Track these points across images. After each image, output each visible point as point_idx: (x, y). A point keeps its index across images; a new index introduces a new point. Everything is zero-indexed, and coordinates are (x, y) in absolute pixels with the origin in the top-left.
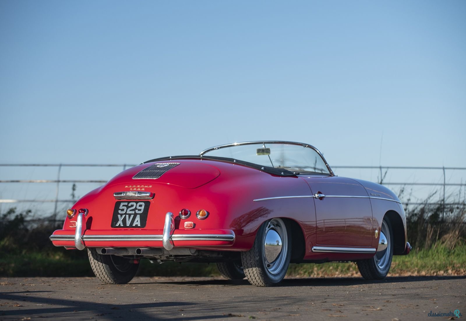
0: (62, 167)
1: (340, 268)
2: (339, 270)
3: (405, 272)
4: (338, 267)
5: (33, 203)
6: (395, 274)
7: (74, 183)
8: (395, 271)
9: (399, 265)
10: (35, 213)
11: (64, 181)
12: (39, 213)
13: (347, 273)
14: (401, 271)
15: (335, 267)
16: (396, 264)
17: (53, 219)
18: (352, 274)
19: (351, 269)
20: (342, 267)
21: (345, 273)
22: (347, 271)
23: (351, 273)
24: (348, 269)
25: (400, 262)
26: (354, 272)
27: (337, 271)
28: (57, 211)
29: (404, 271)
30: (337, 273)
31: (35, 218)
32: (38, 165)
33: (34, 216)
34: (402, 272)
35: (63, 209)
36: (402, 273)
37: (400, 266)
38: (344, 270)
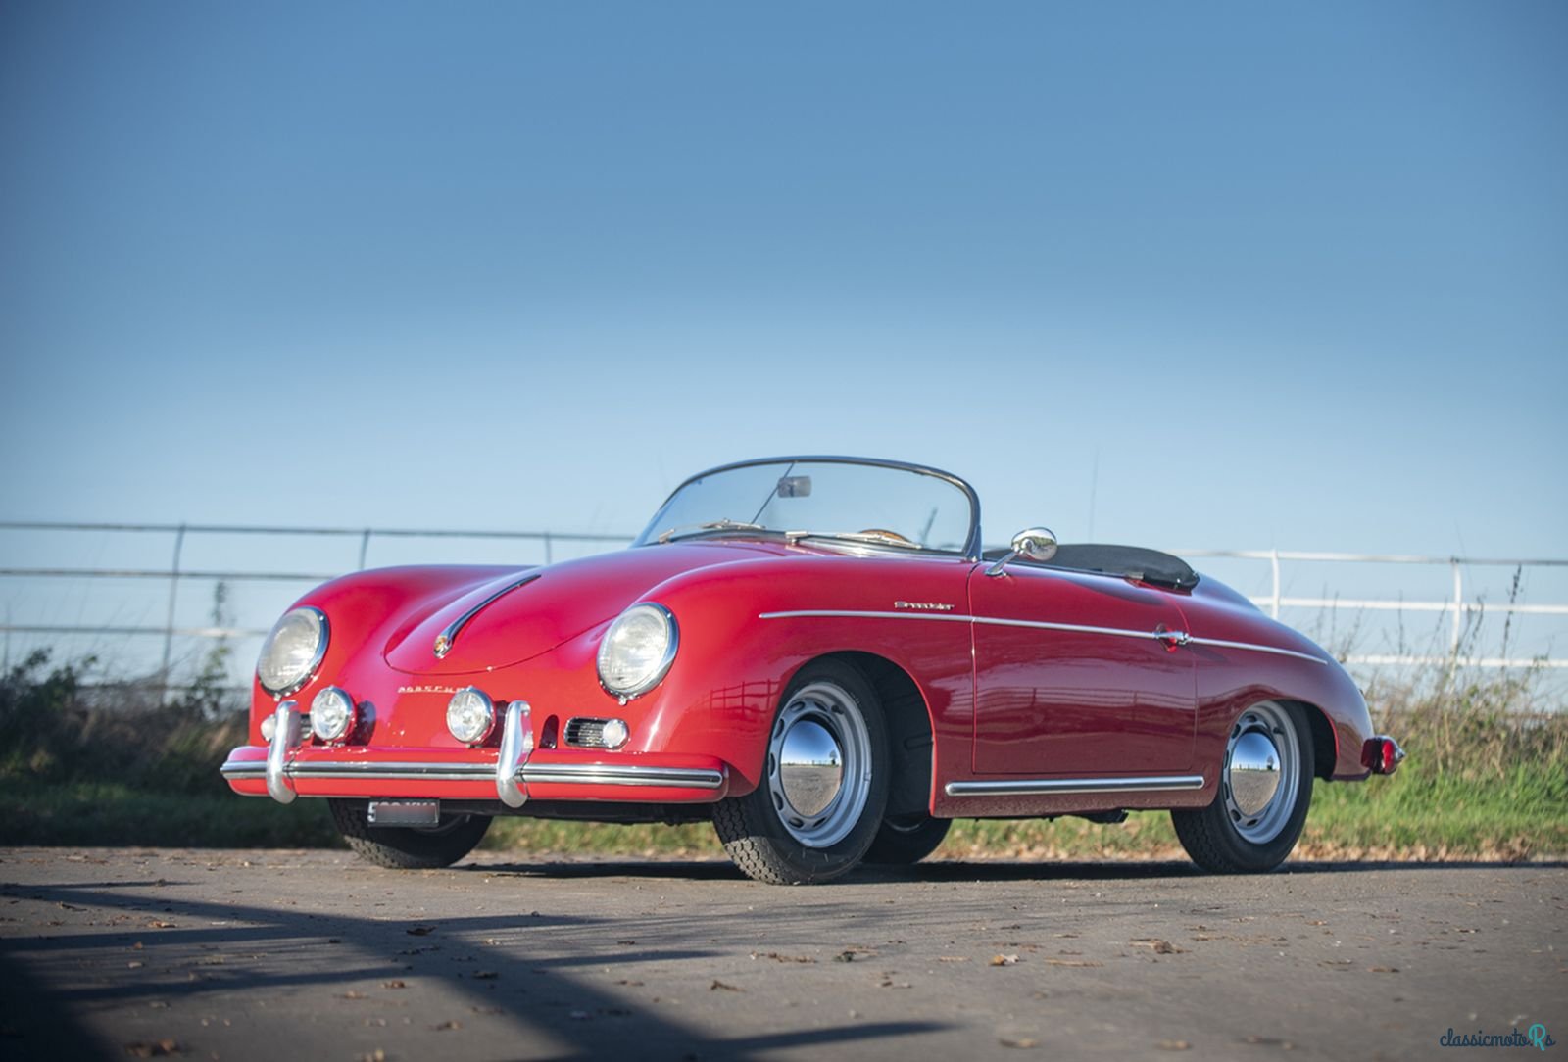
0: (188, 536)
1: (982, 833)
2: (979, 840)
3: (1169, 846)
4: (976, 830)
5: (105, 637)
6: (1141, 853)
7: (221, 581)
8: (1138, 844)
9: (1149, 828)
10: (110, 664)
11: (193, 575)
12: (122, 665)
13: (1004, 849)
14: (1156, 844)
15: (970, 831)
16: (1141, 825)
17: (158, 681)
18: (1018, 853)
19: (1015, 838)
20: (991, 831)
21: (997, 848)
22: (1004, 843)
23: (1015, 847)
24: (1006, 837)
25: (1151, 822)
26: (1024, 846)
27: (974, 842)
28: (172, 658)
29: (1165, 845)
30: (975, 848)
31: (109, 680)
32: (119, 528)
33: (105, 674)
34: (1159, 846)
35: (188, 655)
36: (1157, 851)
37: (1153, 832)
38: (994, 839)
